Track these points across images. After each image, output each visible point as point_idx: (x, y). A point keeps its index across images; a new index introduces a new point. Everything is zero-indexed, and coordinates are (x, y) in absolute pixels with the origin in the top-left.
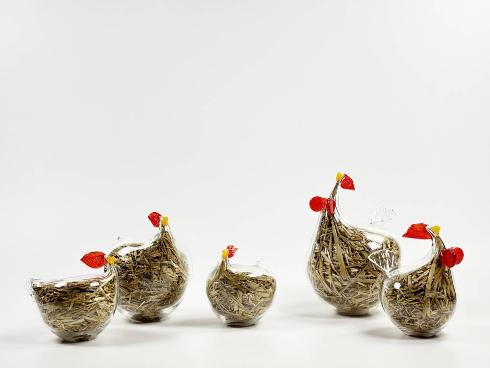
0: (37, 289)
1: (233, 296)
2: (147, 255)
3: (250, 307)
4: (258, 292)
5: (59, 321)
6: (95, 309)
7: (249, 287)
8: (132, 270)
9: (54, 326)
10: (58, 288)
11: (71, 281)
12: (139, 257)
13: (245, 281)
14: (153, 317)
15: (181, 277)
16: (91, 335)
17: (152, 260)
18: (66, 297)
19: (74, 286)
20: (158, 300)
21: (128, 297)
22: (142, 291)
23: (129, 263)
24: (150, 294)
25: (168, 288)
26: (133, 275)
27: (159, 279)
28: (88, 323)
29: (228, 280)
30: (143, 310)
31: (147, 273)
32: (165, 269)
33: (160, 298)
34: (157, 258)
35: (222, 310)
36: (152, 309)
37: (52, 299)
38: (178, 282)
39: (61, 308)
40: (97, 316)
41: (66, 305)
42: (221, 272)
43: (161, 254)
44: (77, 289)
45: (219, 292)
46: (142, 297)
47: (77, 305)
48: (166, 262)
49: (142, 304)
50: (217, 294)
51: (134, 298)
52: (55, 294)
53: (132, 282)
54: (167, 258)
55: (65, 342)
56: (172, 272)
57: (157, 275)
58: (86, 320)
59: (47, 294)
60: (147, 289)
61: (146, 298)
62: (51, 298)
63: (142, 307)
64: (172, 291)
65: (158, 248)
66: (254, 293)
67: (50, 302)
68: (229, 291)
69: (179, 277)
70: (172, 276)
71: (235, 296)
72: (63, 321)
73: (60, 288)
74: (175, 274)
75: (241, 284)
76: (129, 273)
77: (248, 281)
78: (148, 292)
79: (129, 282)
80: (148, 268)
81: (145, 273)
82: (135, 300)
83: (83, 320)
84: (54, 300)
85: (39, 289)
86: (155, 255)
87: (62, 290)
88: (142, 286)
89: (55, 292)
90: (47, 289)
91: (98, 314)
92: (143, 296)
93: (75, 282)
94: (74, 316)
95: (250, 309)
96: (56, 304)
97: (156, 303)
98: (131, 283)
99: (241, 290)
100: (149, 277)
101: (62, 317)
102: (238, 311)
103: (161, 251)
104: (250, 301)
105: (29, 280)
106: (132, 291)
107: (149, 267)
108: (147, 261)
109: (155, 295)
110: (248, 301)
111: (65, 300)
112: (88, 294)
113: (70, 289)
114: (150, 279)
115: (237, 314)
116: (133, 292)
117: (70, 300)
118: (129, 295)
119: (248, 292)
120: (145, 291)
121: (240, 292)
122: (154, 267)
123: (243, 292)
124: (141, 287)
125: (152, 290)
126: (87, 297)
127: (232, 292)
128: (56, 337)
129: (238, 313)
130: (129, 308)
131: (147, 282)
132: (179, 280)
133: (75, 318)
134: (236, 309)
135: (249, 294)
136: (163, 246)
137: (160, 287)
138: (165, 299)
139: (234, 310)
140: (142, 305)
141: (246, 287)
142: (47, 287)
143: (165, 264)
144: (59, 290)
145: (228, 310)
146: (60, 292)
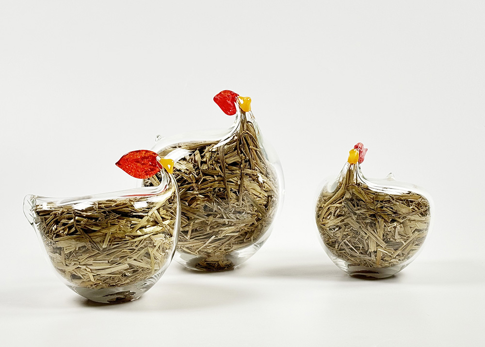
0: (43, 215)
1: (369, 227)
2: (219, 159)
3: (396, 246)
4: (410, 220)
5: (84, 267)
6: (145, 246)
7: (395, 213)
8: (194, 185)
9: (74, 277)
10: (82, 211)
11: (103, 199)
12: (205, 162)
13: (389, 201)
14: (225, 262)
15: (271, 196)
16: (134, 293)
17: (226, 168)
18: (96, 225)
19: (111, 206)
20: (237, 234)
21: (187, 229)
22: (211, 218)
23: (188, 172)
24: (224, 225)
25: (252, 215)
26: (195, 192)
27: (238, 200)
28: (134, 271)
29: (360, 200)
30: (210, 251)
31: (219, 190)
32: (247, 182)
33: (239, 231)
34: (235, 164)
35: (348, 250)
36: (225, 250)
37: (73, 230)
38: (266, 206)
39: (89, 245)
40: (150, 258)
41: (98, 240)
42: (347, 188)
43: (241, 158)
44: (115, 211)
45: (343, 221)
46: (210, 229)
47: (117, 240)
48: (249, 171)
49: (210, 240)
50: (339, 224)
51: (196, 230)
52: (78, 221)
53: (195, 204)
54: (250, 164)
55: (90, 303)
56: (258, 189)
57: (235, 192)
58: (131, 266)
59: (63, 221)
60: (219, 216)
61: (217, 230)
62: (70, 228)
63: (208, 246)
64: (258, 220)
65: (236, 149)
66: (403, 223)
67: (67, 234)
68: (360, 218)
69: (269, 196)
70: (258, 194)
71: (371, 226)
72: (91, 267)
73: (86, 211)
74: (263, 192)
75: (382, 207)
76: (189, 189)
77: (394, 202)
78: (221, 221)
79: (189, 205)
80: (219, 181)
81: (216, 190)
82: (199, 233)
83: (126, 266)
84: (76, 231)
85: (47, 213)
86: (231, 160)
87: (89, 214)
88: (211, 210)
89: (77, 218)
90: (63, 212)
91: (152, 255)
92: (212, 227)
93: (111, 201)
94: (112, 258)
95: (396, 250)
96: (78, 239)
97: (233, 240)
98: (193, 206)
99: (383, 218)
100: (222, 196)
101: (91, 261)
102: (375, 252)
103: (242, 152)
104: (397, 237)
105: (28, 198)
106: (195, 219)
107: (223, 180)
108: (218, 169)
109: (231, 226)
110: (393, 236)
111: (95, 231)
112: (135, 221)
113: (104, 212)
114: (225, 199)
115: (373, 257)
116: (196, 222)
117: (104, 231)
118: (188, 225)
119: (393, 221)
120: (217, 219)
121: (380, 220)
122: (231, 180)
123: (385, 221)
124: (210, 213)
125: (228, 218)
126: (133, 227)
127: (367, 221)
128: (75, 294)
129: (376, 256)
130: (187, 248)
131: (219, 204)
132: (268, 202)
133: (112, 263)
134: (372, 248)
135: (395, 224)
136: (244, 144)
137: (239, 212)
138: (246, 233)
139: (370, 251)
140: (211, 243)
141: (390, 213)
142: (61, 210)
143: (247, 174)
144: (85, 214)
145: (358, 250)
146: (87, 217)
